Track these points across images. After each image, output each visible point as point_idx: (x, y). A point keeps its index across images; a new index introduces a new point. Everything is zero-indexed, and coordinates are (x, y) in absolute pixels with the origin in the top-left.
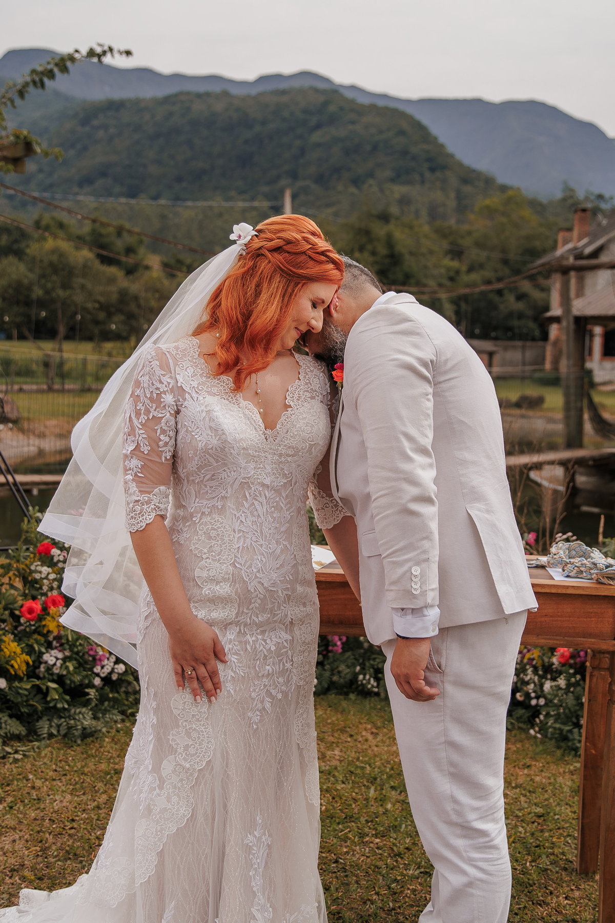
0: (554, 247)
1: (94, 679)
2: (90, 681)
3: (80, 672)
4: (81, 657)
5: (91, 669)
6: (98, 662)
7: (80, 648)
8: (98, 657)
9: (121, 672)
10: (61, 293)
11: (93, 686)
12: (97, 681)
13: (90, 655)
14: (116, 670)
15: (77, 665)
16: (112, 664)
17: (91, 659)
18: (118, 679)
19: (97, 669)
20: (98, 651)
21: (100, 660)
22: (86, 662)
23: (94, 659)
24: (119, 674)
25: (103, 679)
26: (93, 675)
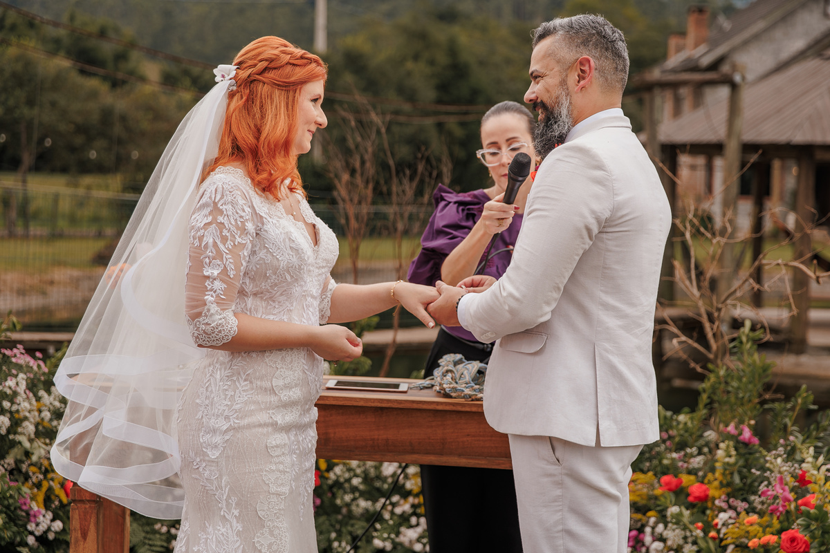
0: (664, 57)
1: (26, 536)
2: (22, 539)
3: (10, 527)
4: (12, 512)
5: (25, 526)
6: (32, 519)
7: (11, 501)
8: (32, 513)
9: (58, 529)
10: (26, 111)
11: (26, 545)
12: (31, 540)
13: (22, 510)
14: (53, 529)
15: (7, 520)
16: (49, 522)
17: (24, 514)
18: (55, 539)
19: (31, 527)
20: (32, 506)
21: (35, 516)
22: (18, 517)
23: (28, 514)
24: (56, 533)
25: (38, 539)
26: (26, 533)
